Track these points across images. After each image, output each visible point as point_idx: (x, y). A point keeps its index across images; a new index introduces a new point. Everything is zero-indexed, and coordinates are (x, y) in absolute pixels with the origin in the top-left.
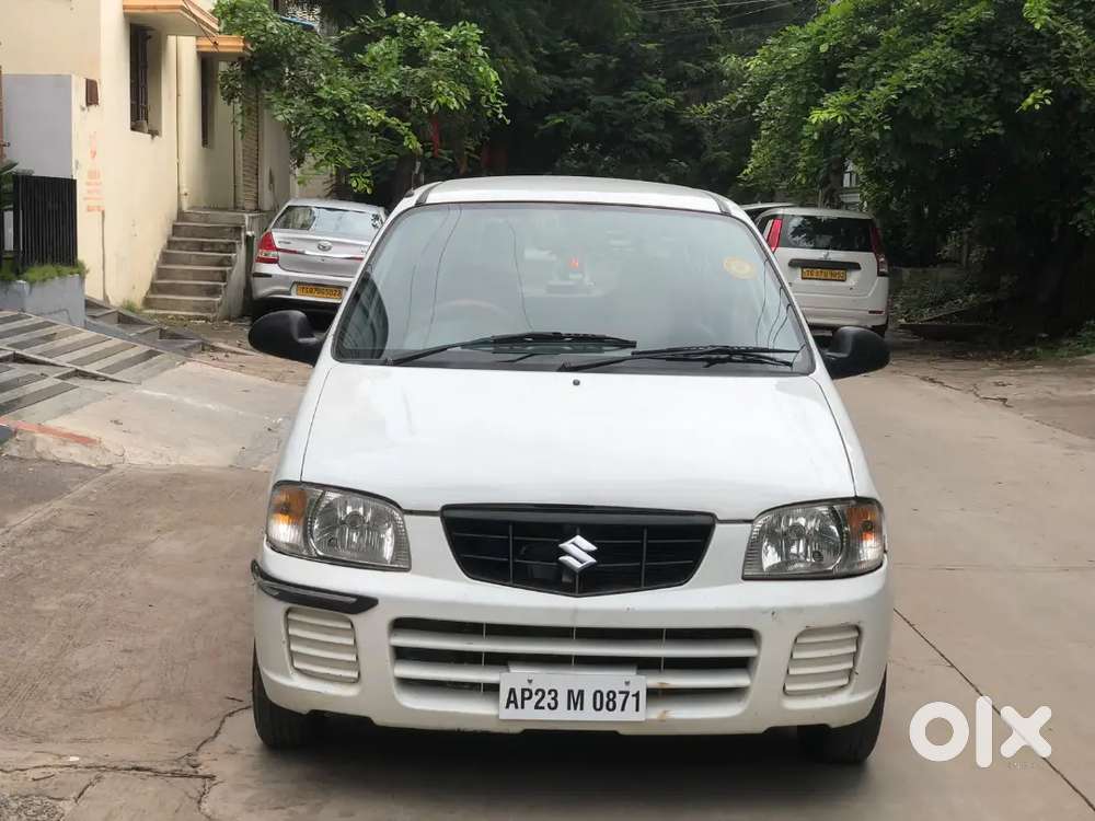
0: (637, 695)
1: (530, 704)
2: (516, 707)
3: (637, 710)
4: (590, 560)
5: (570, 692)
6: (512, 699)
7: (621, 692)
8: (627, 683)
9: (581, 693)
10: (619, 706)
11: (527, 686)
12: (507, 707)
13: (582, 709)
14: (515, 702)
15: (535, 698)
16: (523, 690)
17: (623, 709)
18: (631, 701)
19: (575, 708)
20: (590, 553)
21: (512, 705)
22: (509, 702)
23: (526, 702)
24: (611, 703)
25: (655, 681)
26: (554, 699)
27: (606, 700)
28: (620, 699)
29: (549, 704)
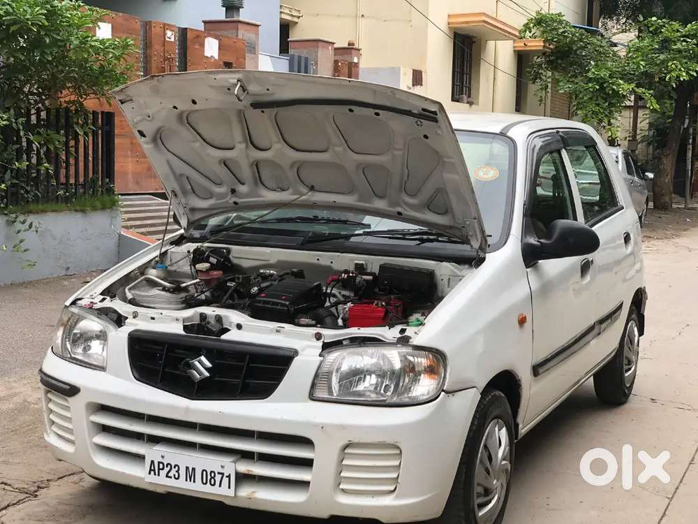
0: (229, 477)
1: (163, 473)
2: (155, 474)
3: (229, 488)
4: (207, 374)
5: (187, 468)
6: (152, 468)
7: (219, 473)
8: (222, 467)
9: (194, 469)
10: (218, 483)
11: (161, 460)
12: (150, 473)
13: (194, 482)
14: (154, 470)
15: (167, 469)
16: (159, 463)
17: (220, 486)
18: (225, 480)
19: (190, 481)
20: (207, 369)
21: (152, 472)
22: (151, 470)
23: (161, 471)
24: (213, 480)
25: (244, 467)
26: (178, 471)
27: (209, 477)
28: (218, 478)
29: (174, 475)
